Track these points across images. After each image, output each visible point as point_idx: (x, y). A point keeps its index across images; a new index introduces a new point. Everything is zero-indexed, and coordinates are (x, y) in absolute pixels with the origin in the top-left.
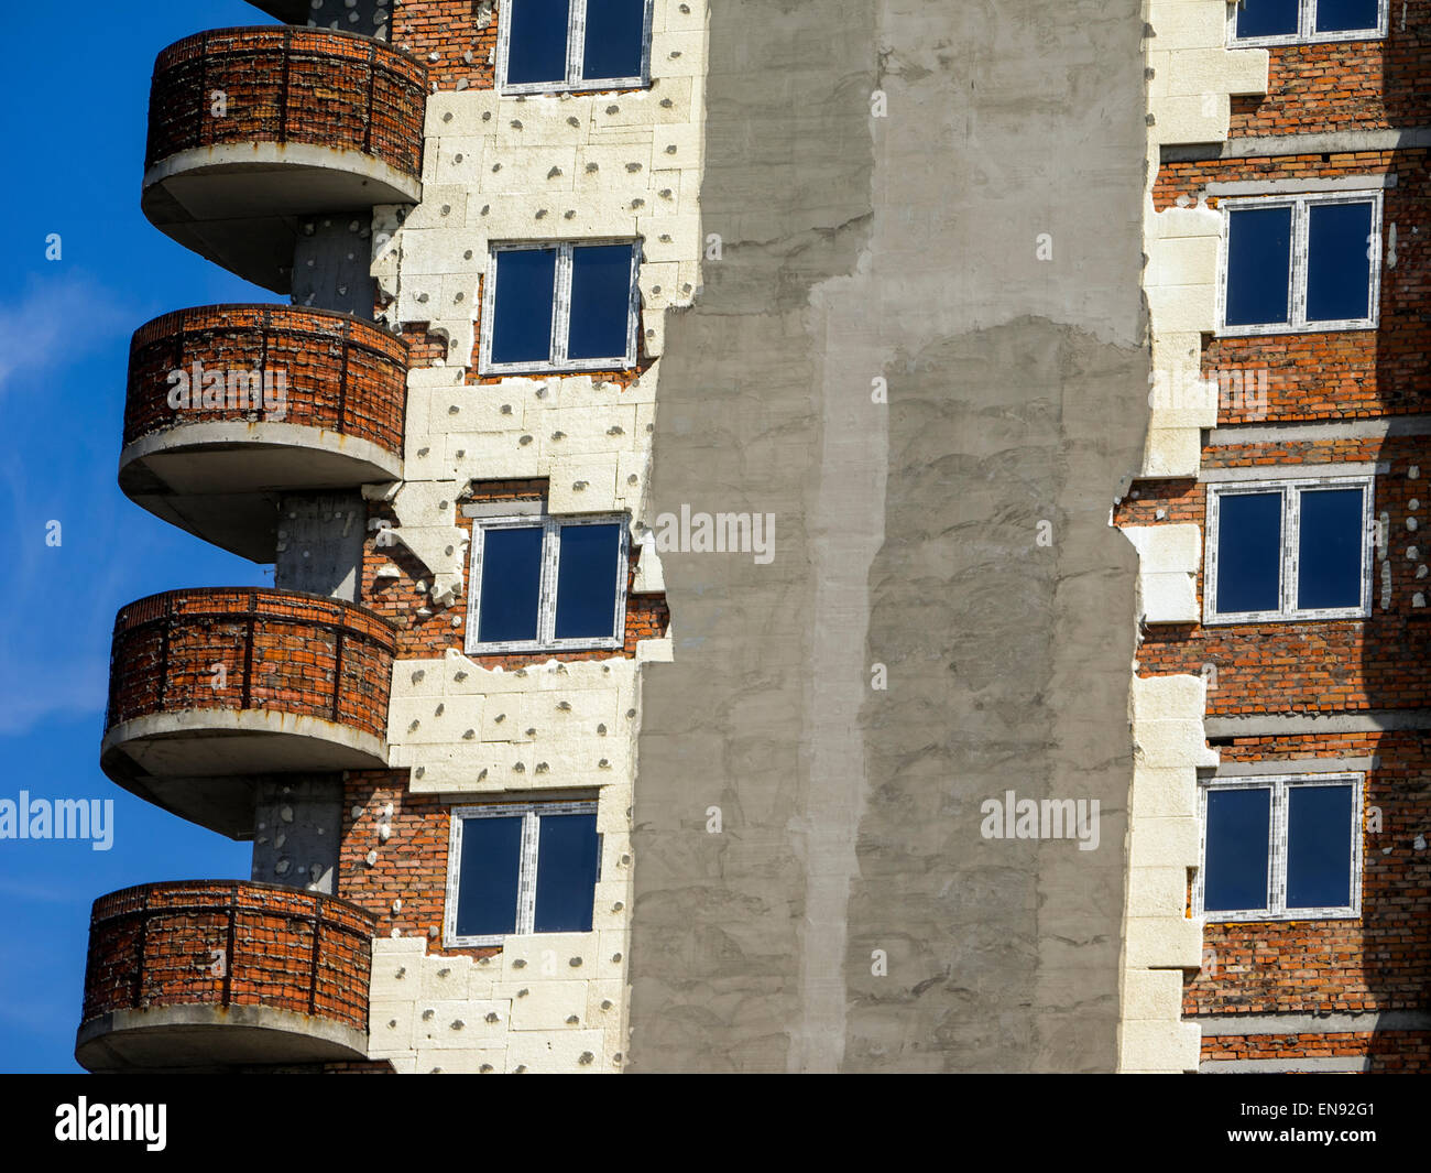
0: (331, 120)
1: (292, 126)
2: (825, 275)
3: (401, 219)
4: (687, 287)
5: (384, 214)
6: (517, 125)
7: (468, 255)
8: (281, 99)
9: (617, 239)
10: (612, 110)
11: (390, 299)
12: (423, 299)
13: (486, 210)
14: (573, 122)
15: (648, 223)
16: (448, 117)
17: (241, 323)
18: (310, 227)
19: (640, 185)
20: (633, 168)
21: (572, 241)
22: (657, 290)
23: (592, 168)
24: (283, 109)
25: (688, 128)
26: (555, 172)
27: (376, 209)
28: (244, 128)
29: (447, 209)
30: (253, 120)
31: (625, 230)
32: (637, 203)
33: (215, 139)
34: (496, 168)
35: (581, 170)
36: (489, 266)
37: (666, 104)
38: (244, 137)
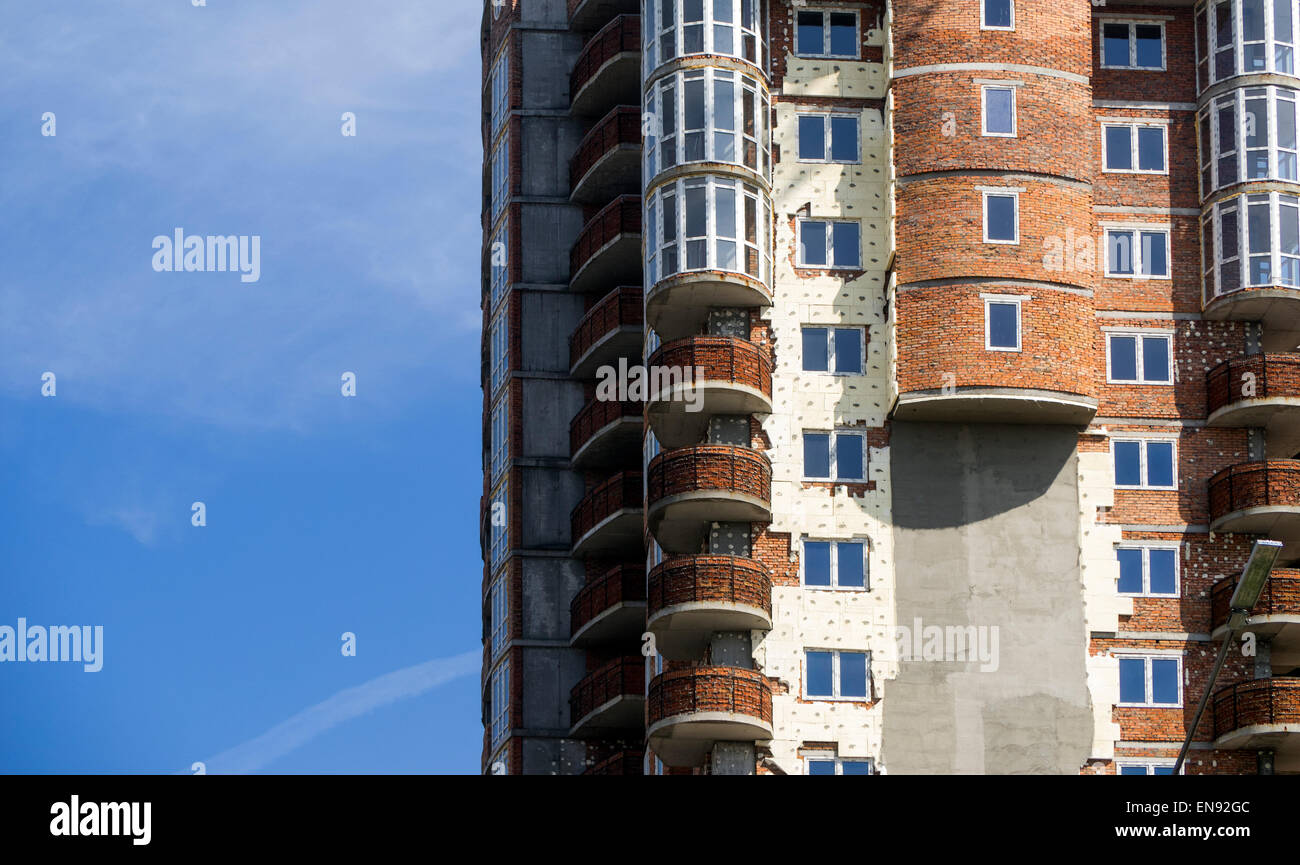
0: (751, 595)
1: (737, 596)
2: (952, 671)
3: (764, 636)
4: (893, 672)
5: (756, 634)
6: (813, 602)
7: (795, 652)
8: (732, 584)
9: (860, 651)
10: (855, 599)
11: (762, 667)
12: (776, 668)
13: (802, 635)
14: (838, 602)
15: (874, 645)
16: (782, 597)
17: (722, 673)
18: (720, 636)
19: (869, 629)
20: (866, 623)
21: (839, 650)
22: (880, 672)
23: (848, 621)
24: (733, 588)
25: (889, 608)
26: (831, 622)
27: (753, 631)
28: (717, 595)
29: (784, 633)
30: (720, 592)
31: (864, 647)
32: (869, 637)
33: (703, 598)
34: (805, 619)
35: (843, 623)
36: (804, 657)
37: (878, 598)
38: (718, 599)
